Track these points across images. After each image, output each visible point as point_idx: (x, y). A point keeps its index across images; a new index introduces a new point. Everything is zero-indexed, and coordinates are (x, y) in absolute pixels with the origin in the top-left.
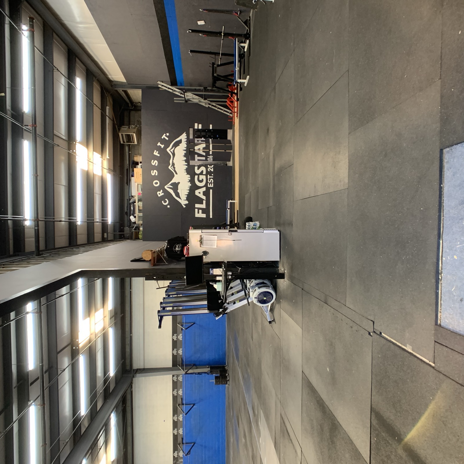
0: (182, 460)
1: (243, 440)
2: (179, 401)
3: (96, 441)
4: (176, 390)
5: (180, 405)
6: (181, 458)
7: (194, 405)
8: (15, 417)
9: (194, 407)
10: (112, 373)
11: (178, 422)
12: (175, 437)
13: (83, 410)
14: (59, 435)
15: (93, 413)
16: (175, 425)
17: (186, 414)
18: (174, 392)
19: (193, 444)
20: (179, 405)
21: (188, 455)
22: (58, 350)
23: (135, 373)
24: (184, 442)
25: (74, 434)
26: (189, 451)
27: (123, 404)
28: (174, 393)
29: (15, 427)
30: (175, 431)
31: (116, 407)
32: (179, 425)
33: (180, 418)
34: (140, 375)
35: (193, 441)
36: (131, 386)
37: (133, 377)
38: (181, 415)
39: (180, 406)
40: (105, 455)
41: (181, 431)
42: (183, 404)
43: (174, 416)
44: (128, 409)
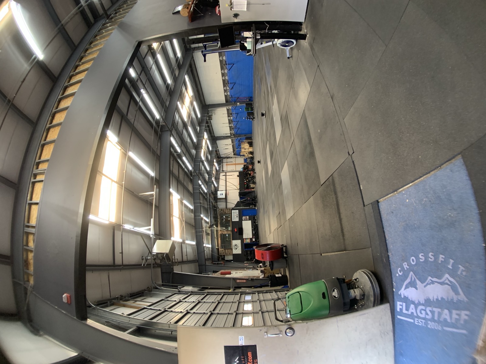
0: (229, 91)
1: (263, 94)
2: (224, 63)
3: (181, 91)
4: (221, 57)
6: (229, 90)
7: (234, 64)
8: (138, 99)
9: (234, 65)
10: (179, 54)
11: (225, 73)
12: (224, 81)
13: (169, 81)
14: (161, 96)
15: (175, 79)
16: (223, 75)
17: (229, 70)
19: (234, 84)
20: (224, 65)
21: (232, 90)
22: (143, 57)
23: (194, 50)
24: (229, 82)
25: (169, 93)
26: (233, 87)
27: (190, 68)
29: (141, 103)
30: (223, 78)
31: (187, 71)
32: (225, 75)
34: (197, 51)
35: (234, 82)
36: (193, 57)
37: (193, 53)
38: (226, 70)
39: (225, 65)
40: (187, 94)
41: (227, 78)
42: (226, 64)
43: (221, 70)
44: (194, 69)
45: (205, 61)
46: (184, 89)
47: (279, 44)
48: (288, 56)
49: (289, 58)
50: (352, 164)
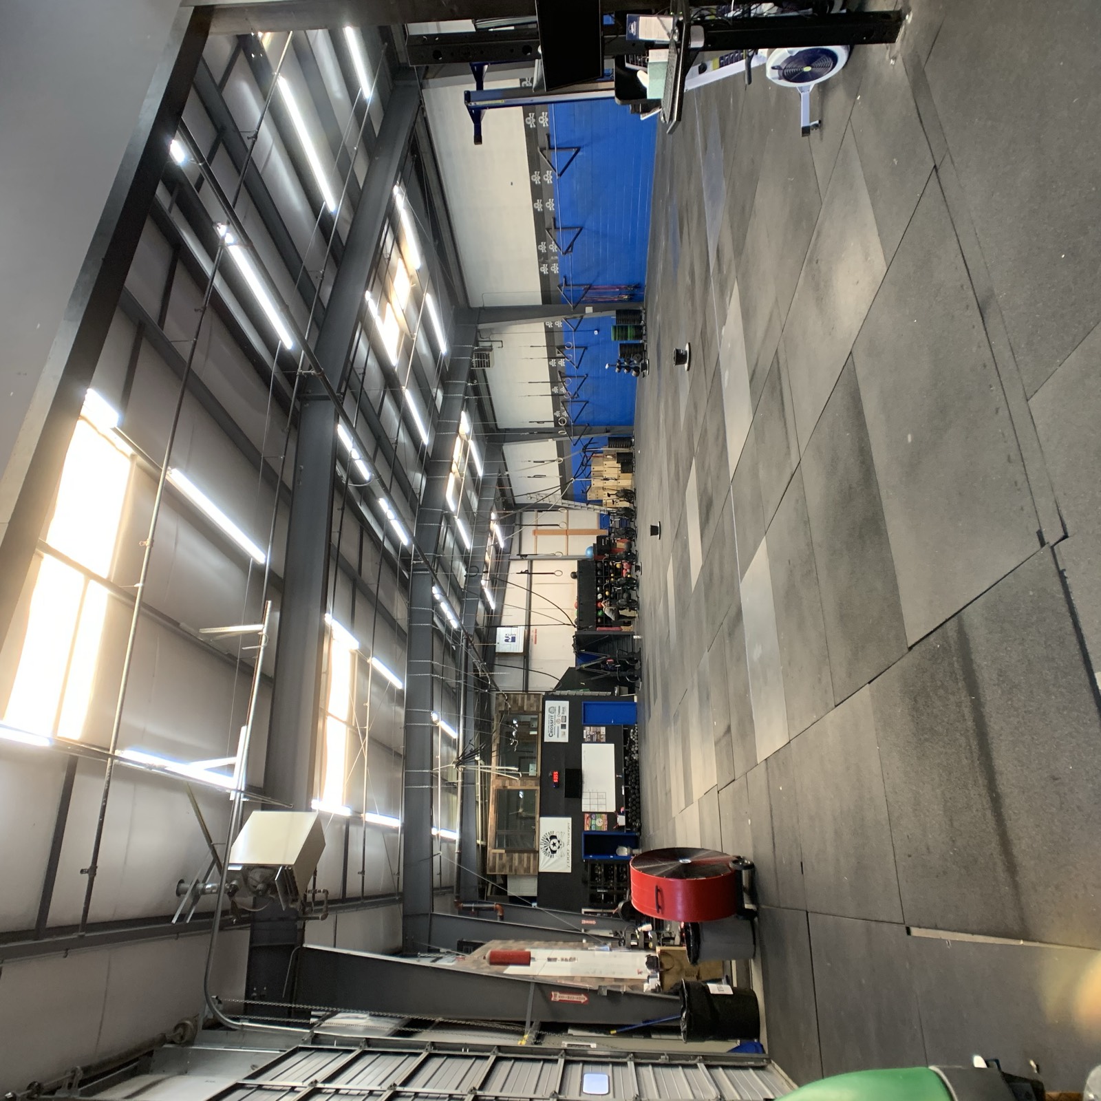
0: (556, 257)
2: (543, 140)
3: (379, 251)
4: (531, 115)
5: (545, 149)
6: (555, 254)
7: (578, 150)
9: (580, 154)
10: (367, 90)
11: (543, 186)
12: (539, 217)
13: (331, 203)
14: (302, 262)
15: (355, 198)
16: (537, 192)
17: (560, 175)
18: (529, 118)
19: (577, 230)
20: (542, 150)
21: (569, 255)
22: (218, 80)
23: (424, 77)
24: (559, 225)
25: (332, 250)
26: (571, 246)
27: (413, 154)
28: (528, 121)
30: (537, 204)
31: (401, 169)
32: (545, 193)
33: (546, 177)
34: (437, 80)
35: (579, 223)
36: (421, 108)
37: (422, 87)
38: (549, 173)
39: (546, 152)
41: (550, 205)
42: (551, 148)
43: (531, 173)
44: (427, 159)
45: (478, 139)
46: (389, 240)
47: (773, 68)
48: (805, 122)
49: (806, 131)
50: (1057, 579)
